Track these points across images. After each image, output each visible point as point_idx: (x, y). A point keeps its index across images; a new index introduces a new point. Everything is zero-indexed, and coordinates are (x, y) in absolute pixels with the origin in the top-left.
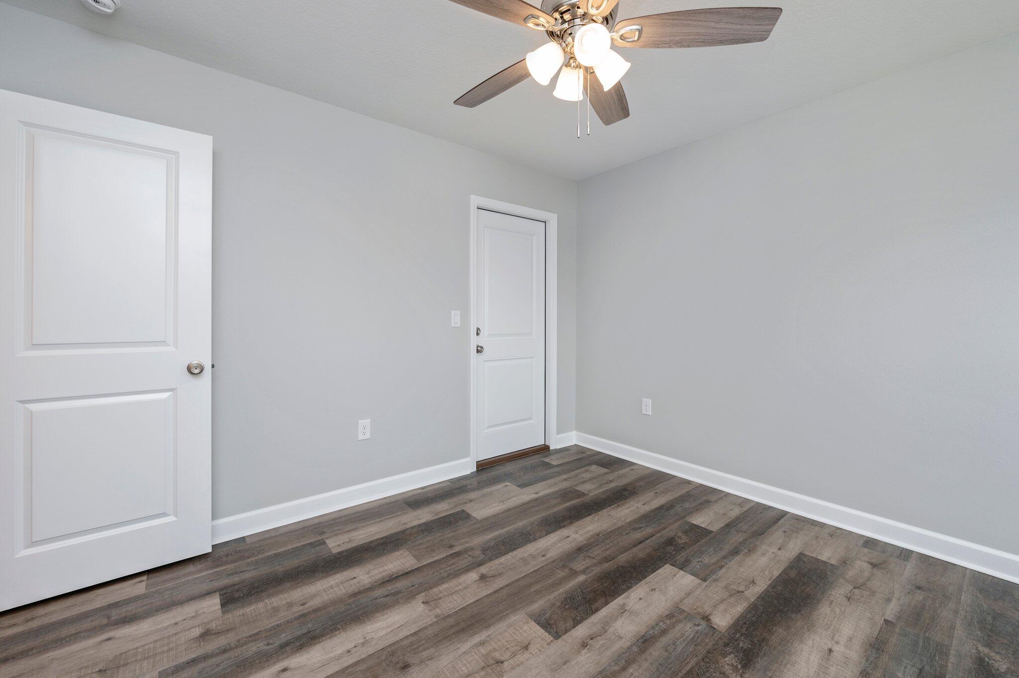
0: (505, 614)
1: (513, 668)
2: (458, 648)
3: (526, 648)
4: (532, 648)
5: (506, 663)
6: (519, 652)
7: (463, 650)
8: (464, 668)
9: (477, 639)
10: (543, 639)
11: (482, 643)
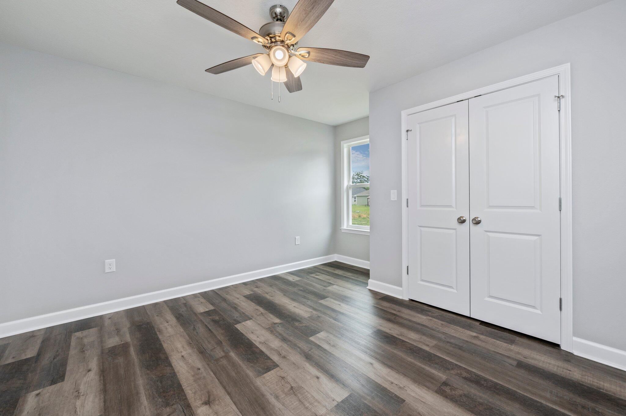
0: (253, 388)
1: (296, 383)
2: (279, 409)
3: (283, 378)
4: (283, 375)
5: (293, 385)
6: (286, 380)
7: (281, 406)
8: (295, 404)
9: (272, 400)
10: (278, 371)
11: (277, 397)
